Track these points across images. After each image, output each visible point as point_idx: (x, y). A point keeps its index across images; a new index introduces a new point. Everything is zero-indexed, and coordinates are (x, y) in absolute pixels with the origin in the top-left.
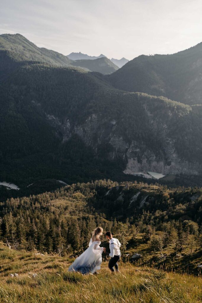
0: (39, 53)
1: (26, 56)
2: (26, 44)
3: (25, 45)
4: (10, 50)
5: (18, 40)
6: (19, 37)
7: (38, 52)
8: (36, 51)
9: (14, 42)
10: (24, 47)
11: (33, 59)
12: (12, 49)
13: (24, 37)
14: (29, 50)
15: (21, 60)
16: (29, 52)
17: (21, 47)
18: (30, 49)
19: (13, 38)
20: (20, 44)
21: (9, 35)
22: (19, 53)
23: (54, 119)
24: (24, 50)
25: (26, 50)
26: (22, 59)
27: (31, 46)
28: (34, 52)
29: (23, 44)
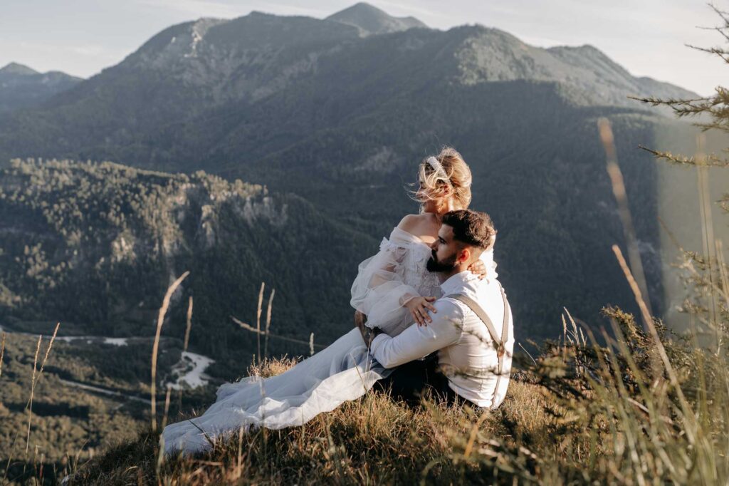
0: (635, 88)
1: (600, 96)
2: (603, 67)
3: (601, 71)
4: (563, 80)
5: (586, 60)
6: (589, 52)
7: (630, 85)
8: (627, 84)
9: (577, 63)
10: (598, 74)
11: (616, 101)
12: (568, 79)
13: (601, 53)
14: (610, 82)
15: (586, 104)
16: (609, 86)
17: (589, 76)
18: (613, 79)
19: (575, 54)
20: (588, 68)
21: (567, 48)
22: (584, 88)
23: (650, 253)
24: (598, 81)
25: (602, 80)
26: (590, 101)
27: (615, 72)
28: (622, 86)
29: (596, 66)
